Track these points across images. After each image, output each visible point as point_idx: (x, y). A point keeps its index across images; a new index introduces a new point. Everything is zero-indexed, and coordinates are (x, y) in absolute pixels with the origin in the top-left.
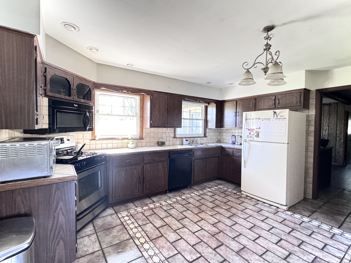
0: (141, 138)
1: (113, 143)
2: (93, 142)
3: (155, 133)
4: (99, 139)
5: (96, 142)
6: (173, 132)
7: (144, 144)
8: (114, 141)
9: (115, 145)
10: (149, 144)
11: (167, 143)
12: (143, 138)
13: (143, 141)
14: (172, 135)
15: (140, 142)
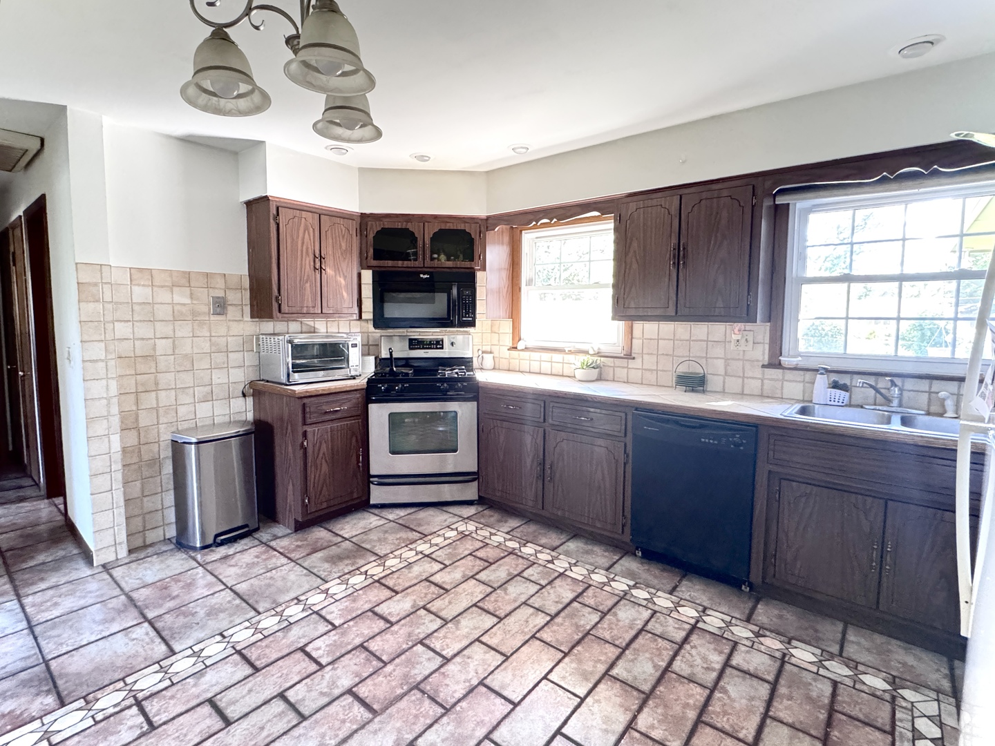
0: (629, 356)
1: (552, 362)
2: (514, 353)
3: (677, 340)
4: (526, 348)
5: (519, 355)
6: (767, 340)
7: (635, 375)
8: (557, 357)
9: (557, 368)
10: (651, 377)
11: (714, 382)
12: (633, 355)
13: (632, 364)
14: (762, 353)
15: (623, 367)
